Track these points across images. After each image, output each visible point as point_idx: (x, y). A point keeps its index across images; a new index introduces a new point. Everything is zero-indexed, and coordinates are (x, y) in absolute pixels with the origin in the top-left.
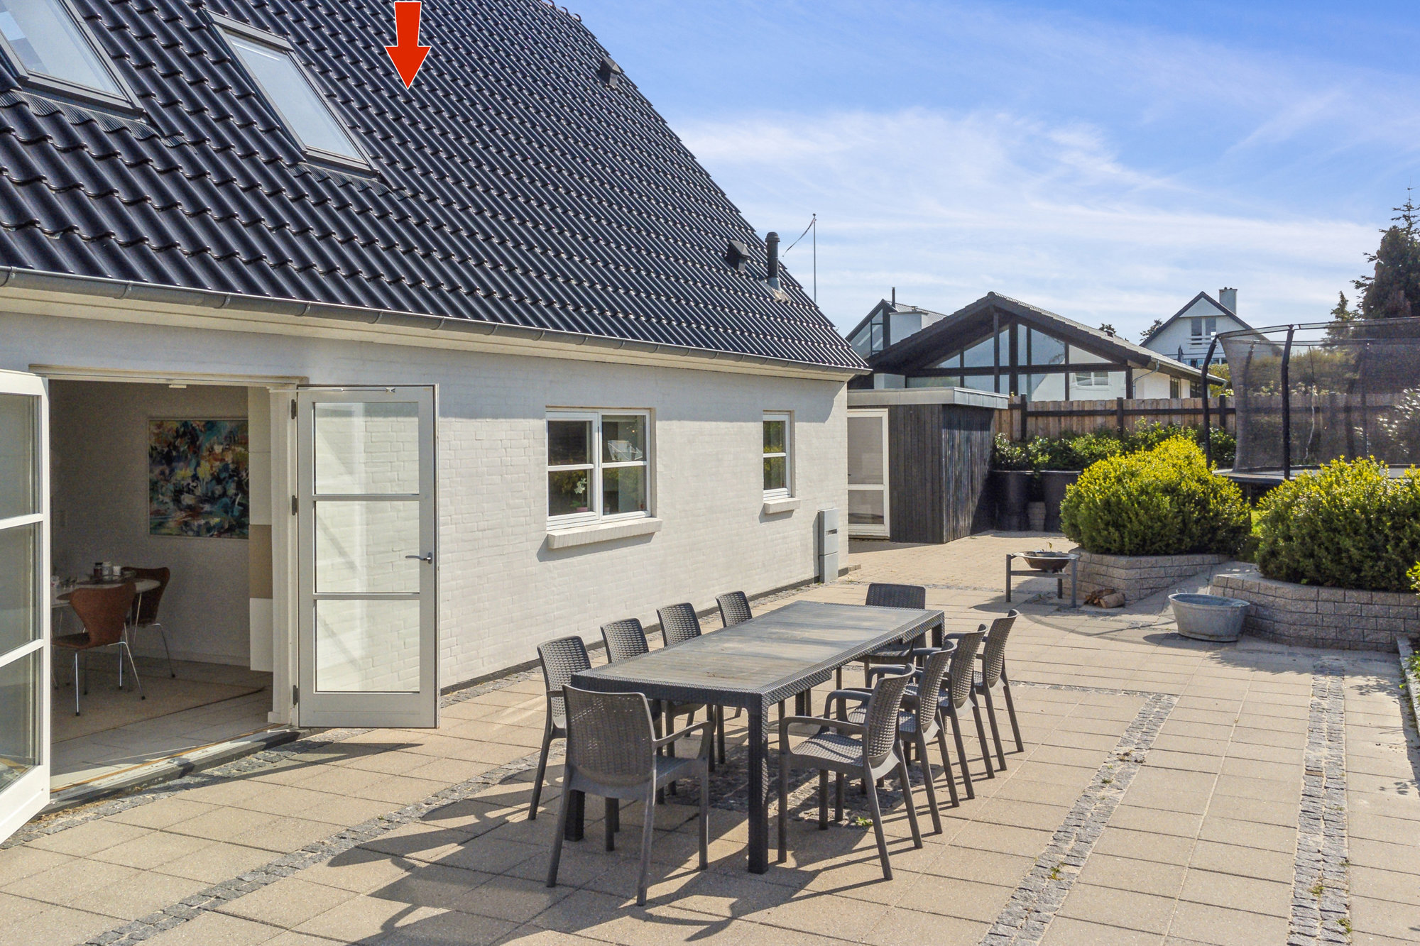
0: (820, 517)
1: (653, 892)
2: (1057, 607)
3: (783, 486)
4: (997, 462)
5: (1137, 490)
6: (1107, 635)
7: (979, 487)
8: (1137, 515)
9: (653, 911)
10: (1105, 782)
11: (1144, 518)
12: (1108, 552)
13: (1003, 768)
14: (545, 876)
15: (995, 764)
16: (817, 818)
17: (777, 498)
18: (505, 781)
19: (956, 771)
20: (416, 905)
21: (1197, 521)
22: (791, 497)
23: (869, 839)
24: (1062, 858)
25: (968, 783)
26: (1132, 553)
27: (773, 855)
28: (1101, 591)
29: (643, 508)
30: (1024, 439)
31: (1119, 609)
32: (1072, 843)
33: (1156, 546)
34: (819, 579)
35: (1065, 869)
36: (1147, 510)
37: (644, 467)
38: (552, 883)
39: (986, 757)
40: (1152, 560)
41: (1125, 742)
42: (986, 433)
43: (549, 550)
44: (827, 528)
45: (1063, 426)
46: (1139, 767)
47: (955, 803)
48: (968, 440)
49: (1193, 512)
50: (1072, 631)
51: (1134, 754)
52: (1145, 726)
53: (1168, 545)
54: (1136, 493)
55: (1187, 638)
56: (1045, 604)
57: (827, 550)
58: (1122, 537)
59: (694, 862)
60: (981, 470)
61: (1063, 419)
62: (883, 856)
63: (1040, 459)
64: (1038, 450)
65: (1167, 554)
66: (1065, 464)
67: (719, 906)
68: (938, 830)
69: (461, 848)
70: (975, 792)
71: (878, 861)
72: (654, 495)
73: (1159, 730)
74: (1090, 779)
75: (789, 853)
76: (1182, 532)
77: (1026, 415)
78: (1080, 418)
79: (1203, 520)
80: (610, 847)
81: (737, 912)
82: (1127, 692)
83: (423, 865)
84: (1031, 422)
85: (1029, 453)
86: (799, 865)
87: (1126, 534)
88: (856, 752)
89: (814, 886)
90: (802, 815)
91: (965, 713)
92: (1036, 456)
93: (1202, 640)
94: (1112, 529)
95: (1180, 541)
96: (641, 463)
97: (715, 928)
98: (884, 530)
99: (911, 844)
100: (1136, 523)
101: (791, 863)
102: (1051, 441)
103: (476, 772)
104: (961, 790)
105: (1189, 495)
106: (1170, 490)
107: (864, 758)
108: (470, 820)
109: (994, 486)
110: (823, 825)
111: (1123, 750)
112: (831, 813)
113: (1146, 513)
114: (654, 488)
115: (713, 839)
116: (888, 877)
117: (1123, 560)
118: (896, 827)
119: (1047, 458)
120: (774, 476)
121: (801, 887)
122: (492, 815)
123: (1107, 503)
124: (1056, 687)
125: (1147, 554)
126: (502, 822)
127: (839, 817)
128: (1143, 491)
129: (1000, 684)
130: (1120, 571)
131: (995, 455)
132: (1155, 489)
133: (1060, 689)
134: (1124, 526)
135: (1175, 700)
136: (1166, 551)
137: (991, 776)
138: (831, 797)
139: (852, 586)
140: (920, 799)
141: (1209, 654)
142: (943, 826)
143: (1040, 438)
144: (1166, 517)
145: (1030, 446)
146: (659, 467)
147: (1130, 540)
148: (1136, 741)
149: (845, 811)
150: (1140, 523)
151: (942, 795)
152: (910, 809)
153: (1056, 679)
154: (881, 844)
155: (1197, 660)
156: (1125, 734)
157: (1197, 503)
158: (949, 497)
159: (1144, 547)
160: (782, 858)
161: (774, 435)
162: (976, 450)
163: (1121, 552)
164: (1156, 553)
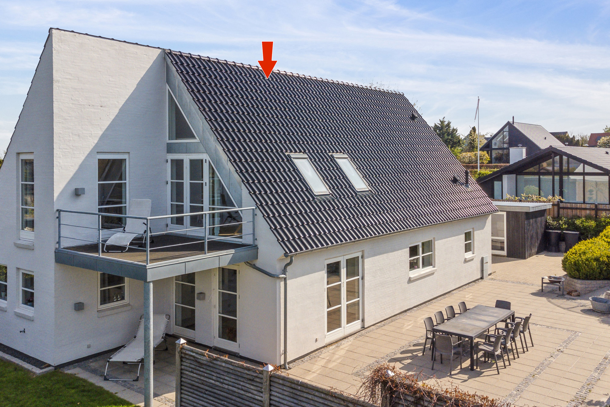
0: (482, 259)
1: (453, 373)
2: (557, 295)
3: (471, 251)
4: (547, 226)
5: (585, 259)
6: (570, 309)
7: (540, 237)
8: (585, 268)
9: (453, 376)
10: (551, 356)
11: (587, 269)
12: (575, 278)
13: (527, 351)
14: (431, 367)
15: (525, 349)
16: (484, 360)
17: (469, 255)
18: (414, 345)
19: (515, 351)
20: (409, 372)
21: (605, 270)
22: (473, 254)
23: (495, 366)
24: (536, 373)
25: (518, 354)
26: (583, 279)
27: (475, 367)
28: (572, 291)
29: (432, 265)
30: (557, 218)
31: (577, 297)
32: (539, 370)
33: (591, 277)
34: (482, 278)
35: (536, 375)
36: (588, 266)
37: (432, 254)
38: (432, 369)
39: (523, 348)
40: (589, 282)
41: (561, 346)
42: (543, 218)
43: (410, 281)
44: (485, 262)
45: (574, 213)
46: (562, 353)
47: (514, 359)
48: (536, 221)
49: (604, 267)
50: (558, 306)
51: (561, 349)
52: (568, 342)
53: (595, 277)
54: (584, 261)
55: (595, 311)
56: (554, 293)
57: (484, 268)
58: (580, 274)
59: (459, 367)
60: (541, 231)
61: (574, 210)
62: (498, 370)
63: (564, 226)
64: (563, 223)
65: (595, 280)
66: (573, 229)
67: (465, 377)
68: (510, 365)
69: (411, 361)
70: (519, 356)
71: (497, 370)
72: (435, 261)
73: (571, 343)
74: (548, 355)
75: (478, 367)
76: (600, 273)
77: (559, 208)
78: (580, 211)
79: (607, 270)
80: (442, 363)
81: (469, 378)
82: (568, 330)
83: (406, 364)
84: (561, 211)
85: (559, 224)
86: (481, 370)
87: (581, 273)
88: (492, 348)
89: (484, 374)
90: (480, 359)
91: (517, 339)
92: (562, 225)
93: (598, 312)
94: (576, 272)
95: (599, 276)
96: (431, 253)
97: (465, 381)
98: (504, 253)
99: (504, 367)
100: (584, 270)
101: (478, 370)
102: (569, 219)
103: (406, 343)
104: (516, 356)
105: (603, 262)
106: (597, 259)
107: (493, 350)
108: (410, 355)
109: (546, 236)
110: (485, 362)
111: (560, 348)
112: (487, 359)
113: (588, 267)
114: (435, 259)
115: (463, 363)
116: (499, 374)
117: (579, 281)
118: (500, 364)
119: (566, 226)
120: (468, 248)
121: (481, 374)
122: (414, 354)
123: (575, 264)
124: (548, 327)
125: (588, 279)
126: (417, 356)
127: (488, 360)
128: (587, 260)
129: (528, 331)
130: (579, 285)
131: (546, 224)
132: (591, 259)
133: (548, 328)
134: (580, 271)
135: (580, 334)
136: (595, 279)
137: (524, 353)
138: (487, 355)
139: (492, 281)
140: (506, 358)
141: (598, 319)
142: (511, 364)
143: (564, 218)
144: (594, 269)
145: (560, 222)
146: (436, 253)
147: (582, 275)
148: (564, 346)
149: (490, 359)
150: (585, 270)
151: (511, 357)
152: (503, 360)
153: (548, 324)
154: (497, 367)
155: (594, 320)
156: (562, 344)
157: (606, 264)
158: (528, 243)
159: (587, 277)
160: (477, 368)
161: (468, 236)
162: (539, 224)
163: (579, 278)
164: (591, 279)
